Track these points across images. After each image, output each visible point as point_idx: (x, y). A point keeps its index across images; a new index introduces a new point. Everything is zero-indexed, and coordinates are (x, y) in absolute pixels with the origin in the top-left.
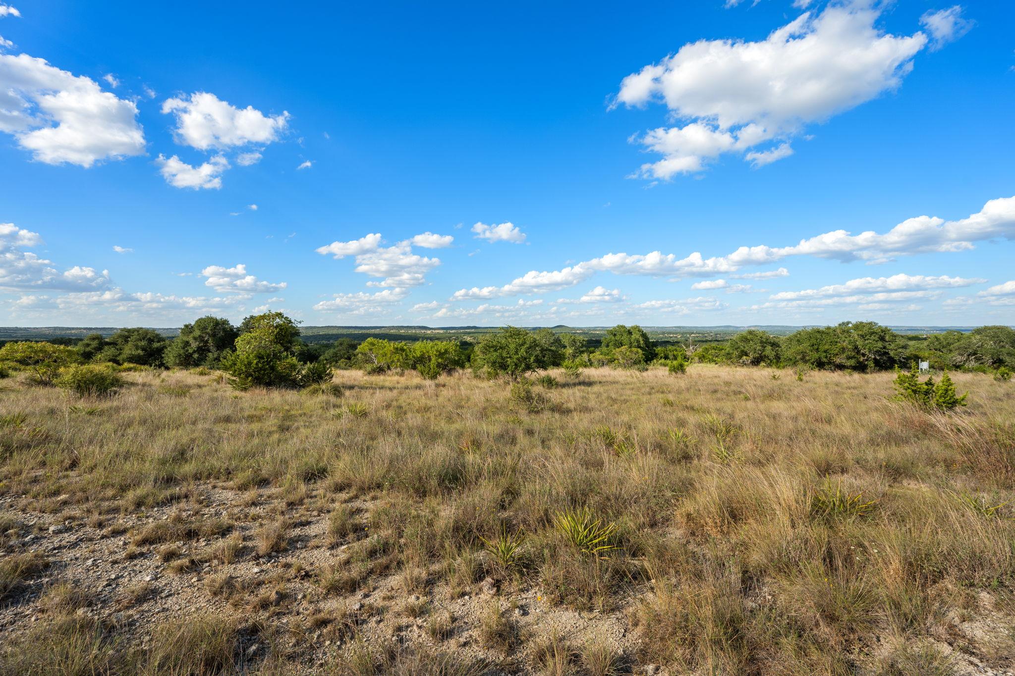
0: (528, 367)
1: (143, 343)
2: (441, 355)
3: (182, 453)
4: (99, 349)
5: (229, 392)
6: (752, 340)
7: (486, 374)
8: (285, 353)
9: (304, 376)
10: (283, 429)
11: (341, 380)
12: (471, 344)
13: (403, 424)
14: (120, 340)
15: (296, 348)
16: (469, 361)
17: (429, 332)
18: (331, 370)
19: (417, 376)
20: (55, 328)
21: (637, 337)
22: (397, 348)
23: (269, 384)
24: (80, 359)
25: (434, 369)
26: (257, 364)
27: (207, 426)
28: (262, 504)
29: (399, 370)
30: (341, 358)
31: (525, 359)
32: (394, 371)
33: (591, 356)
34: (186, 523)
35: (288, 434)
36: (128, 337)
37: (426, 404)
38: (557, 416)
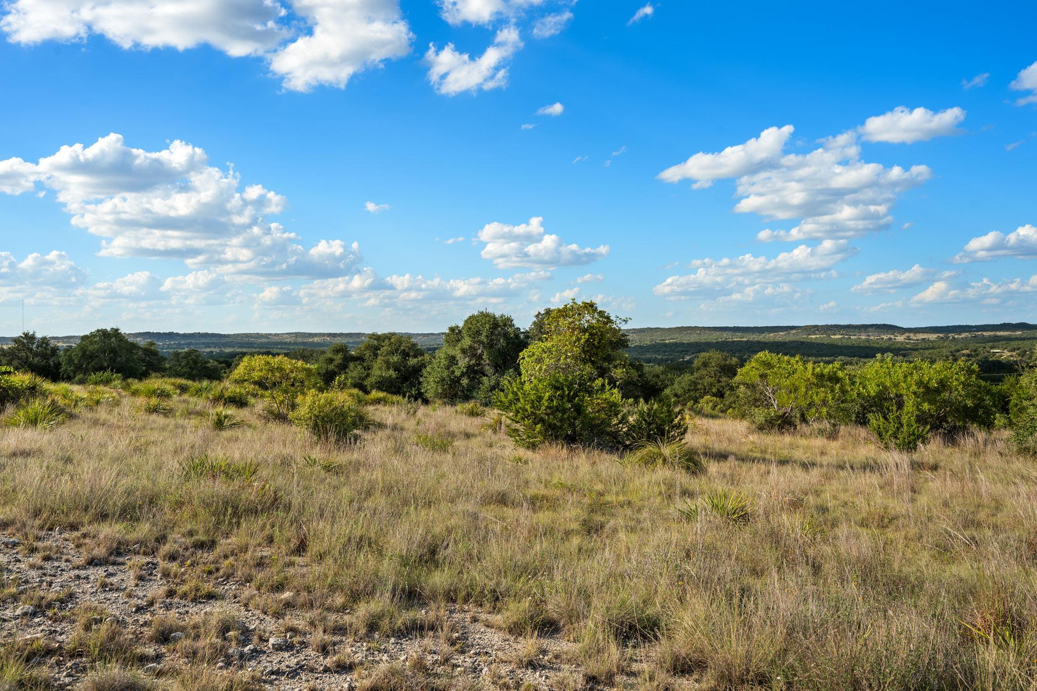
1: (395, 359)
2: (929, 392)
3: (433, 552)
4: (343, 367)
5: (509, 449)
8: (599, 382)
9: (632, 428)
10: (590, 529)
11: (702, 440)
12: (1009, 368)
13: (828, 549)
14: (368, 354)
15: (618, 373)
16: (1005, 409)
17: (900, 338)
18: (683, 419)
19: (867, 441)
20: (297, 335)
22: (822, 375)
23: (571, 440)
24: (321, 383)
25: (910, 426)
26: (551, 399)
27: (470, 507)
28: (544, 667)
29: (826, 425)
30: (705, 393)
32: (816, 426)
35: (595, 541)
36: (377, 348)
37: (886, 508)
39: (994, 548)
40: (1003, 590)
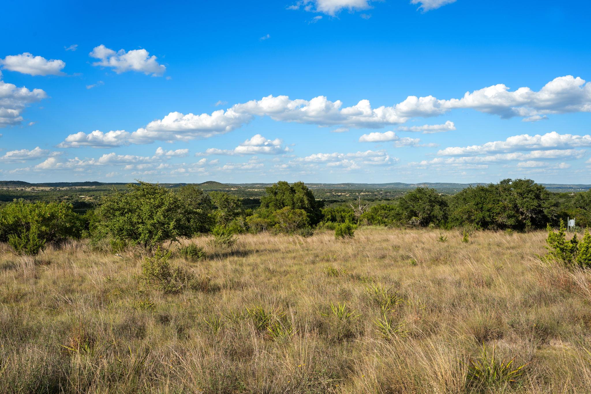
0: (167, 235)
2: (45, 220)
6: (421, 199)
7: (110, 246)
12: (89, 206)
16: (87, 228)
17: (28, 189)
19: (7, 251)
21: (301, 196)
25: (34, 240)
31: (163, 224)
33: (248, 218)
37: (19, 290)
38: (201, 296)
39: (81, 302)
40: (85, 324)
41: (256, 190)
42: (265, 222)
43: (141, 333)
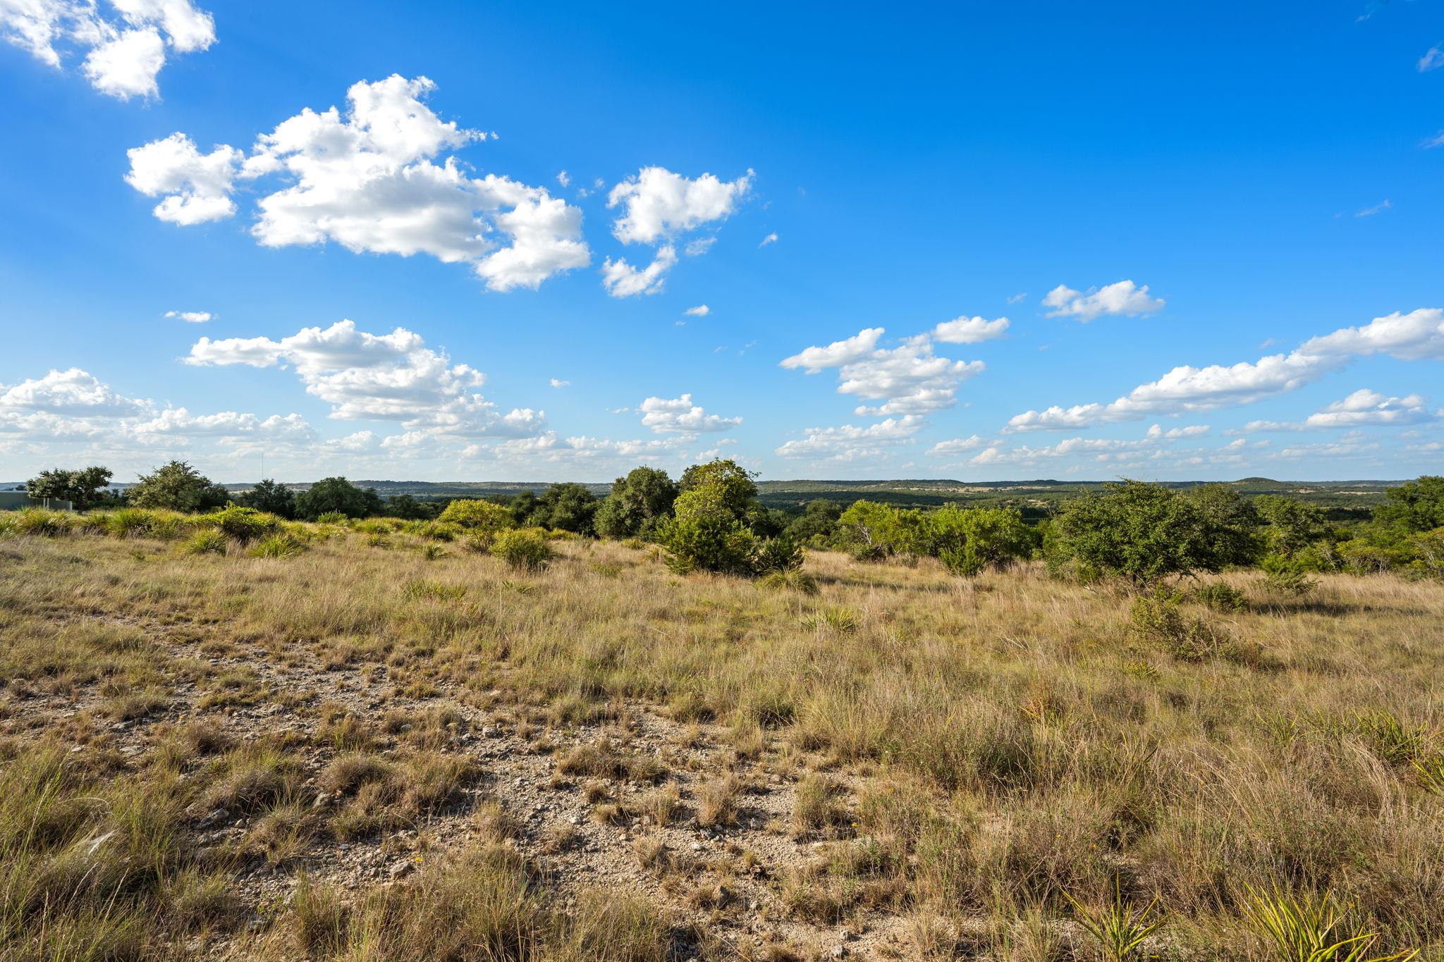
0: (1172, 565)
1: (573, 503)
2: (985, 532)
3: (612, 656)
4: (530, 510)
5: (666, 575)
7: (1076, 574)
8: (736, 522)
9: (761, 558)
10: (733, 638)
11: (815, 568)
12: (1041, 514)
13: (915, 652)
14: (550, 499)
15: (751, 515)
16: (1040, 546)
17: (962, 491)
18: (800, 552)
19: (939, 569)
20: (492, 483)
22: (905, 519)
23: (714, 568)
24: (514, 522)
25: (971, 557)
26: (699, 536)
27: (640, 621)
28: (704, 747)
29: (907, 556)
30: (815, 532)
31: (1166, 547)
32: (900, 557)
33: (1341, 547)
34: (615, 755)
35: (738, 647)
36: (558, 495)
37: (956, 621)
38: (1246, 673)
41: (1359, 493)
42: (1385, 555)
43: (1139, 713)
